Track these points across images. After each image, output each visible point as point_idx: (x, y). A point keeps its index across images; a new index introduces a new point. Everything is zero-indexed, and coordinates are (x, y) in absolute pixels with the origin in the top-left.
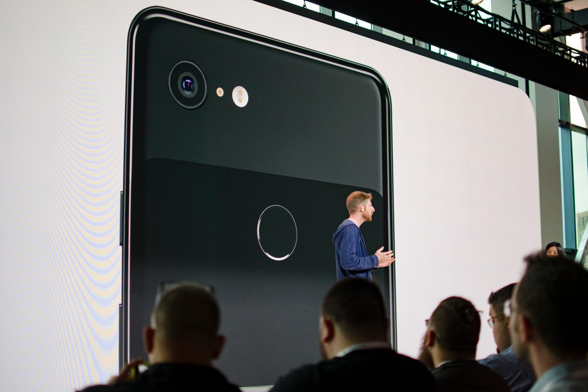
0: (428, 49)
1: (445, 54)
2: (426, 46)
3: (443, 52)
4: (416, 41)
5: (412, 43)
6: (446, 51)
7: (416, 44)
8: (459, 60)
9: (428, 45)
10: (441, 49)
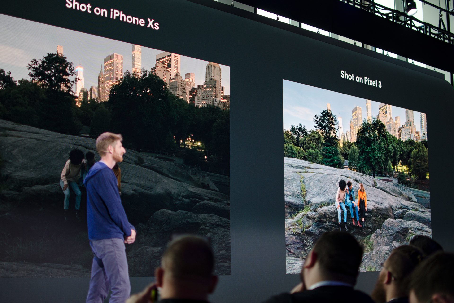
0: (374, 51)
1: (387, 54)
2: (372, 48)
3: (385, 53)
4: (365, 45)
5: (361, 46)
6: (388, 52)
7: (365, 47)
8: (398, 59)
9: (374, 47)
10: (384, 51)
